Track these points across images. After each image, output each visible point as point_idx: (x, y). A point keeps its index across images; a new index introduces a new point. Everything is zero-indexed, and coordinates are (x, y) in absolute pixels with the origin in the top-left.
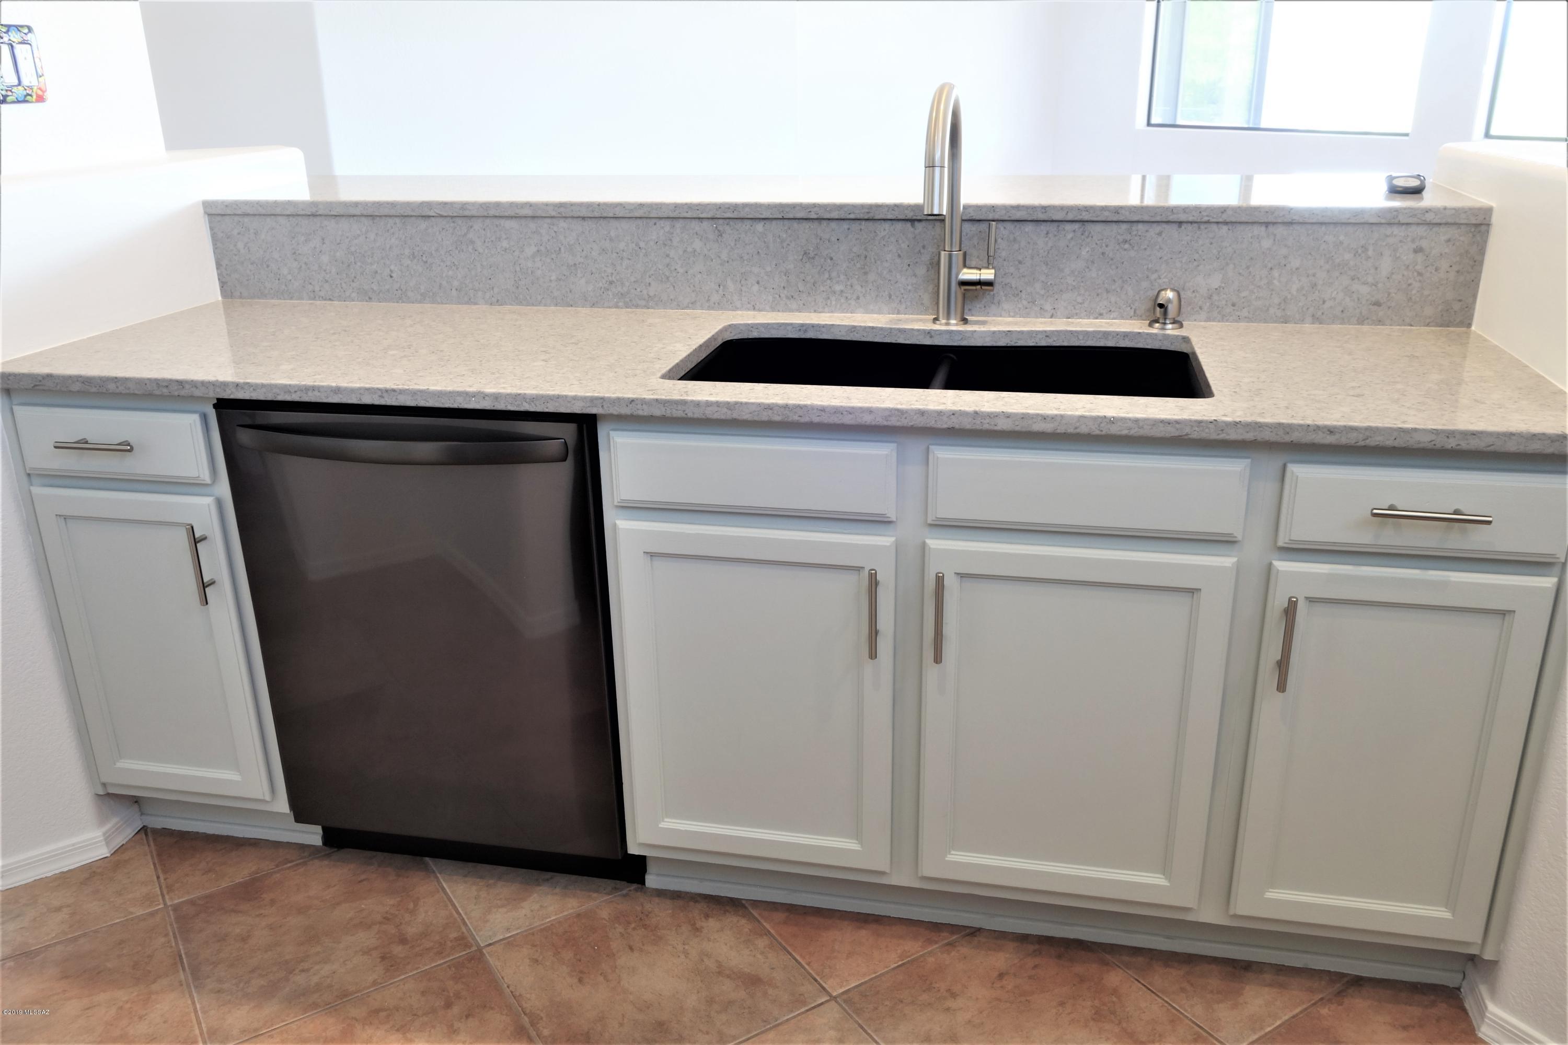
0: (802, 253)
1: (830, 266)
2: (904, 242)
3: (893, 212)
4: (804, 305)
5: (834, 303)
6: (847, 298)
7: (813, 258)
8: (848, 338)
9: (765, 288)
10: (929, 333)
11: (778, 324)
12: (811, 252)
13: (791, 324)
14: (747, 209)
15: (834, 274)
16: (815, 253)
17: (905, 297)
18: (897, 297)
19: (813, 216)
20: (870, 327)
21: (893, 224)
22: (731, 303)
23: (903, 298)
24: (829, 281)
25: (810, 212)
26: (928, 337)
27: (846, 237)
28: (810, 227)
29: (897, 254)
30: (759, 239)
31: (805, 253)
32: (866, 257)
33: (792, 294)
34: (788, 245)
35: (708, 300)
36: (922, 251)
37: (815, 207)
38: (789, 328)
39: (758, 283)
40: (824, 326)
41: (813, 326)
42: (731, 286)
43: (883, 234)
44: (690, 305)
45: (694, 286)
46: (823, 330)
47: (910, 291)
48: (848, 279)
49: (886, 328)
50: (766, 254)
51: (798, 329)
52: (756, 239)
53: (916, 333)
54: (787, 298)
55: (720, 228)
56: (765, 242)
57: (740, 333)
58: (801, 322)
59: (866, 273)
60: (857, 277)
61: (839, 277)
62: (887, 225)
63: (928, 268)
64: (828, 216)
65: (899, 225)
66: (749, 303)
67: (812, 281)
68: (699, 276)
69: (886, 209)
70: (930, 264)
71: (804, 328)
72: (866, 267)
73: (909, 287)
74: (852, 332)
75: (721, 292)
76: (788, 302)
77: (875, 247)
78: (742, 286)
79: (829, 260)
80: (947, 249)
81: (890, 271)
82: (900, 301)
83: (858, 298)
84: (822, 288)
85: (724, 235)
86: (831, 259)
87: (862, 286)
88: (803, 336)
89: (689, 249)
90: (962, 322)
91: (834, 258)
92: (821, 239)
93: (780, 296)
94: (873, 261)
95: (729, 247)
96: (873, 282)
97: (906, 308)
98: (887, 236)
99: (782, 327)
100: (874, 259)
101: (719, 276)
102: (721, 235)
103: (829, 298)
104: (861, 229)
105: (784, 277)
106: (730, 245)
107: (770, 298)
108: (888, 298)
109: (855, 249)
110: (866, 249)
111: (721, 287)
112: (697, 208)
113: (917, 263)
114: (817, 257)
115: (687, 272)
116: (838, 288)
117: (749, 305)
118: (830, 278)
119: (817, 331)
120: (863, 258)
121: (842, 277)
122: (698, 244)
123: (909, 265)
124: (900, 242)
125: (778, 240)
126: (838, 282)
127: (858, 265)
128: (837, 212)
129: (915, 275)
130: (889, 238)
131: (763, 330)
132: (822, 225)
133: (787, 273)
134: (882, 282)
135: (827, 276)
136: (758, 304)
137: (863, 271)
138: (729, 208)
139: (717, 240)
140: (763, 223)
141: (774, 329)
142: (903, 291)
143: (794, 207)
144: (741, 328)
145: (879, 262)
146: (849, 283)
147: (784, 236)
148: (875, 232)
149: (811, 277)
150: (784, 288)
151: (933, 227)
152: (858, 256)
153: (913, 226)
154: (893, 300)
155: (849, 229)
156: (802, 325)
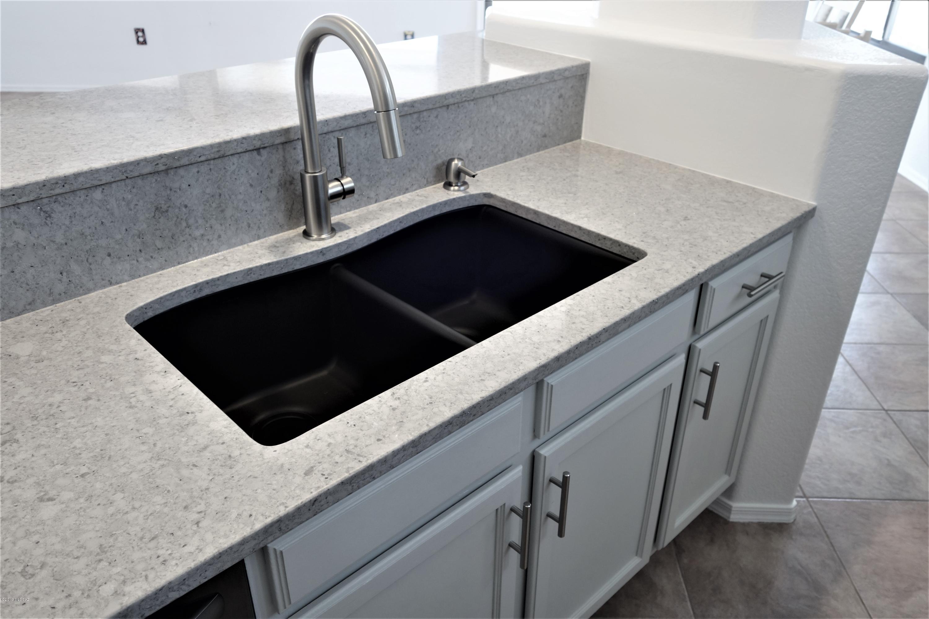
0: (153, 210)
1: (185, 214)
2: (253, 171)
3: (242, 145)
4: (166, 261)
5: (196, 249)
6: (208, 240)
7: (167, 211)
8: (246, 282)
9: (119, 258)
10: (321, 252)
11: (171, 294)
12: (162, 205)
13: (185, 289)
14: (81, 179)
15: (191, 221)
16: (167, 205)
17: (262, 221)
18: (255, 224)
19: (161, 168)
20: (266, 265)
21: (240, 157)
22: (81, 287)
23: (261, 223)
24: (187, 230)
25: (157, 164)
26: (321, 256)
27: (197, 180)
28: (156, 181)
29: (248, 185)
30: (100, 208)
31: (157, 209)
32: (220, 195)
33: (151, 254)
34: (136, 205)
35: (51, 294)
36: (271, 175)
37: (162, 158)
38: (183, 294)
39: (109, 255)
40: (218, 279)
41: (207, 282)
42: (76, 268)
43: (233, 168)
44: (28, 307)
45: (27, 284)
46: (218, 282)
47: (265, 215)
48: (207, 221)
49: (282, 260)
50: (112, 222)
51: (192, 291)
52: (96, 209)
53: (310, 256)
54: (147, 260)
55: (48, 209)
56: (108, 210)
58: (194, 283)
59: (222, 211)
60: (214, 217)
61: (197, 222)
62: (235, 159)
63: (279, 189)
64: (177, 164)
65: (247, 156)
66: (103, 280)
67: (170, 234)
68: (32, 270)
69: (235, 143)
70: (279, 185)
71: (198, 288)
72: (222, 205)
73: (265, 212)
74: (248, 275)
75: (65, 279)
76: (149, 264)
77: (227, 183)
78: (90, 264)
79: (184, 209)
80: (310, 171)
81: (245, 202)
82: (259, 227)
83: (219, 236)
84: (182, 239)
85: (53, 215)
86: (186, 206)
87: (221, 224)
88: (199, 296)
89: (10, 244)
90: (332, 234)
91: (189, 205)
92: (171, 190)
93: (137, 261)
94: (227, 197)
95: (63, 227)
96: (230, 218)
97: (265, 232)
98: (237, 170)
99: (176, 296)
100: (228, 195)
101: (58, 262)
102: (50, 216)
103: (190, 246)
104: (210, 169)
105: (138, 240)
106: (64, 224)
107: (128, 266)
108: (247, 228)
109: (208, 191)
110: (219, 188)
111: (65, 274)
112: (11, 193)
113: (267, 187)
114: (170, 209)
115: (13, 272)
116: (197, 233)
117: (104, 282)
118: (188, 226)
119: (212, 286)
120: (217, 197)
121: (200, 221)
122: (20, 235)
123: (261, 191)
124: (250, 171)
125: (124, 203)
126: (197, 228)
127: (214, 205)
128: (187, 158)
129: (268, 199)
130: (239, 170)
131: (157, 306)
132: (170, 175)
133: (140, 235)
134: (239, 215)
135: (184, 224)
136: (114, 277)
137: (220, 209)
138: (57, 183)
139: (46, 224)
140: (101, 189)
141: (168, 300)
142: (259, 217)
143: (138, 164)
145: (233, 197)
146: (208, 225)
147: (130, 196)
148: (225, 168)
149: (167, 231)
150: (140, 251)
151: (277, 151)
152: (213, 196)
153: (259, 154)
154: (252, 228)
155: (198, 172)
156: (196, 286)
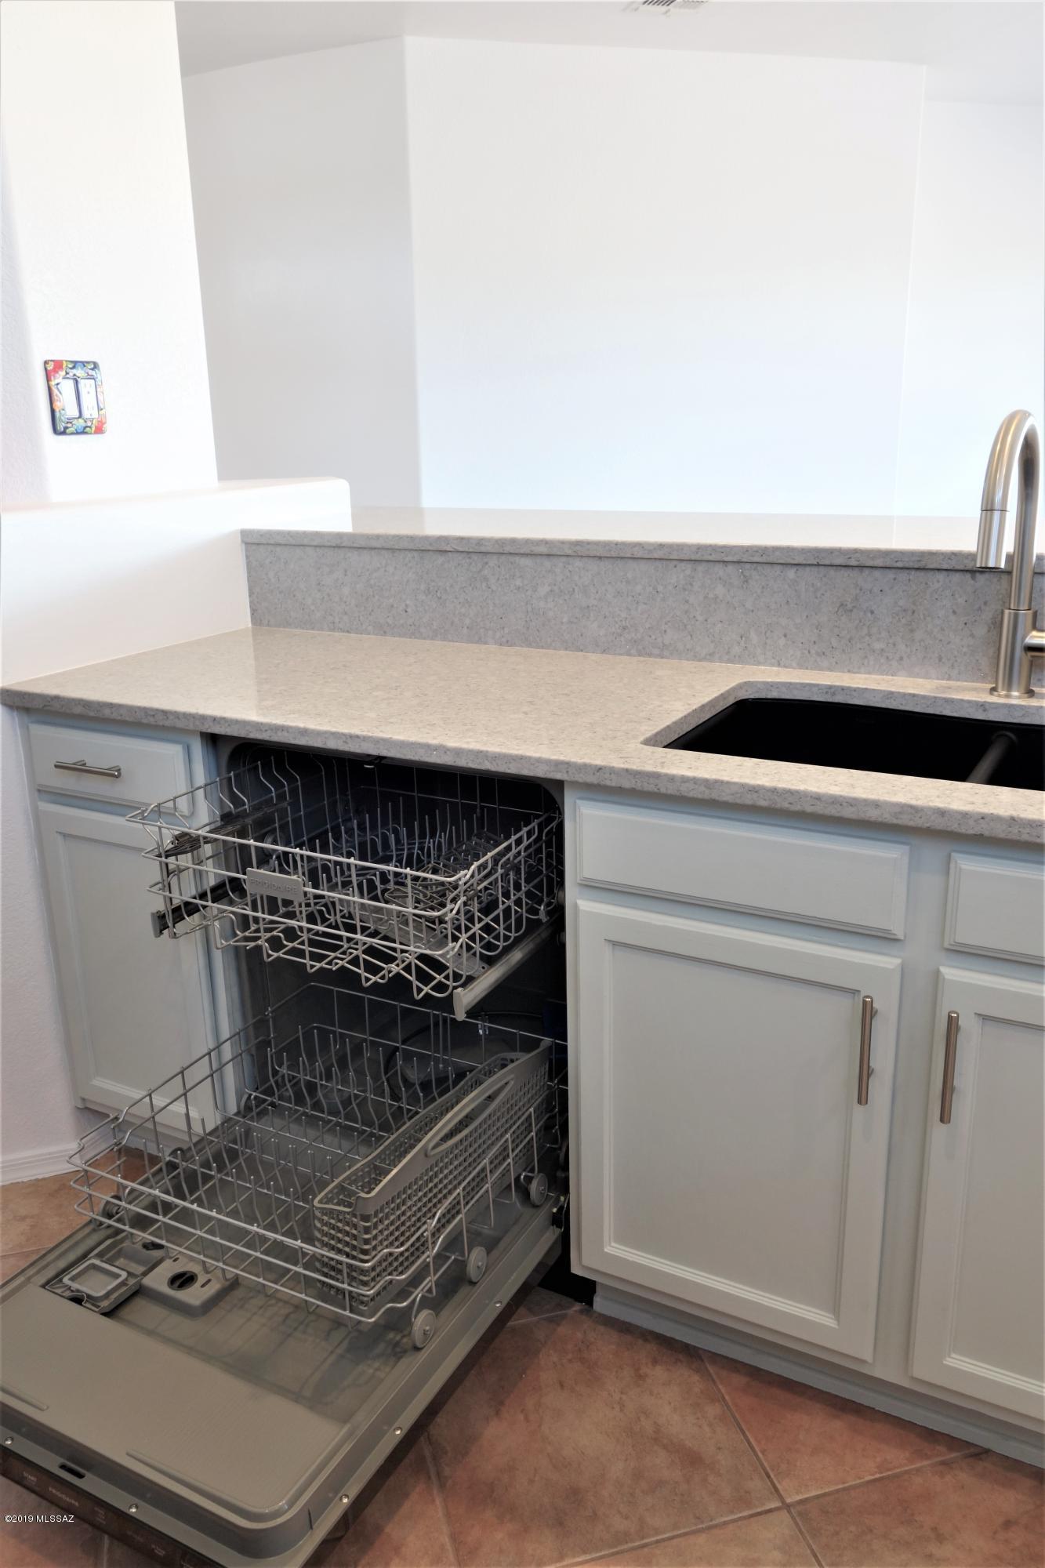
0: (838, 605)
1: (869, 621)
2: (961, 597)
3: (950, 561)
4: (837, 663)
5: (872, 663)
6: (887, 658)
7: (851, 611)
8: (884, 706)
9: (794, 642)
10: (982, 705)
11: (802, 684)
12: (848, 603)
13: (818, 685)
14: (777, 553)
15: (874, 630)
16: (853, 605)
17: (959, 661)
18: (949, 660)
19: (853, 563)
20: (910, 694)
21: (948, 576)
22: (754, 657)
23: (956, 661)
24: (867, 638)
25: (850, 558)
26: (980, 711)
27: (892, 588)
28: (849, 575)
29: (951, 611)
30: (790, 586)
31: (842, 605)
32: (914, 612)
33: (824, 650)
34: (823, 594)
35: (728, 653)
36: (983, 607)
37: (857, 552)
38: (815, 689)
39: (785, 636)
40: (855, 690)
41: (843, 689)
42: (754, 638)
43: (937, 585)
44: (708, 657)
45: (713, 636)
46: (855, 694)
47: (965, 654)
48: (891, 637)
49: (929, 696)
50: (796, 604)
51: (824, 691)
52: (786, 587)
53: (966, 705)
54: (818, 654)
55: (747, 573)
56: (796, 591)
57: (757, 692)
58: (829, 683)
59: (912, 631)
60: (901, 634)
61: (880, 633)
62: (941, 576)
63: (990, 628)
64: (870, 563)
65: (956, 577)
66: (773, 658)
67: (848, 637)
68: (720, 625)
69: (942, 557)
70: (992, 623)
71: (832, 690)
72: (913, 623)
73: (965, 650)
74: (888, 699)
75: (743, 644)
76: (818, 659)
77: (925, 601)
78: (767, 638)
79: (869, 615)
80: (1012, 607)
81: (942, 629)
82: (953, 666)
83: (901, 659)
84: (859, 646)
85: (750, 581)
86: (872, 612)
87: (906, 645)
88: (830, 700)
89: (711, 596)
90: (1026, 695)
91: (875, 612)
92: (861, 590)
93: (809, 652)
94: (922, 617)
95: (755, 595)
96: (920, 642)
97: (959, 674)
98: (941, 589)
99: (807, 688)
100: (924, 614)
101: (742, 625)
102: (747, 581)
103: (866, 657)
104: (909, 580)
105: (815, 631)
106: (756, 592)
107: (798, 654)
108: (937, 661)
109: (901, 603)
110: (914, 603)
111: (744, 639)
112: (721, 550)
113: (975, 621)
114: (855, 610)
115: (706, 620)
116: (877, 646)
117: (773, 660)
118: (870, 635)
119: (847, 694)
120: (910, 612)
121: (884, 634)
122: (720, 590)
123: (966, 624)
124: (957, 596)
125: (812, 589)
126: (878, 640)
127: (904, 621)
128: (882, 560)
129: (972, 636)
130: (943, 590)
131: (784, 689)
132: (864, 574)
133: (818, 627)
134: (931, 642)
135: (865, 631)
136: (783, 660)
137: (910, 627)
138: (757, 552)
139: (742, 587)
140: (795, 569)
141: (797, 689)
142: (956, 653)
143: (832, 553)
144: (759, 686)
145: (929, 619)
146: (891, 641)
147: (819, 584)
148: (926, 584)
149: (846, 632)
150: (815, 642)
151: (998, 581)
152: (905, 610)
153: (973, 578)
154: (943, 663)
155: (895, 579)
156: (830, 687)
